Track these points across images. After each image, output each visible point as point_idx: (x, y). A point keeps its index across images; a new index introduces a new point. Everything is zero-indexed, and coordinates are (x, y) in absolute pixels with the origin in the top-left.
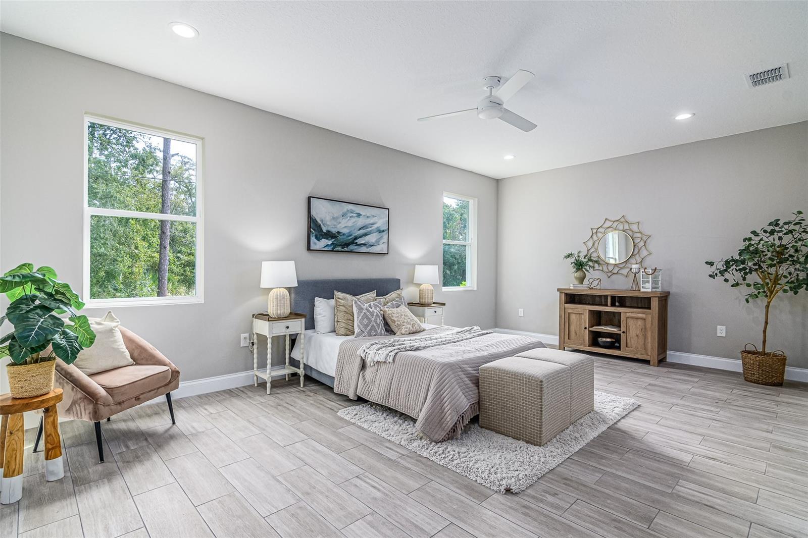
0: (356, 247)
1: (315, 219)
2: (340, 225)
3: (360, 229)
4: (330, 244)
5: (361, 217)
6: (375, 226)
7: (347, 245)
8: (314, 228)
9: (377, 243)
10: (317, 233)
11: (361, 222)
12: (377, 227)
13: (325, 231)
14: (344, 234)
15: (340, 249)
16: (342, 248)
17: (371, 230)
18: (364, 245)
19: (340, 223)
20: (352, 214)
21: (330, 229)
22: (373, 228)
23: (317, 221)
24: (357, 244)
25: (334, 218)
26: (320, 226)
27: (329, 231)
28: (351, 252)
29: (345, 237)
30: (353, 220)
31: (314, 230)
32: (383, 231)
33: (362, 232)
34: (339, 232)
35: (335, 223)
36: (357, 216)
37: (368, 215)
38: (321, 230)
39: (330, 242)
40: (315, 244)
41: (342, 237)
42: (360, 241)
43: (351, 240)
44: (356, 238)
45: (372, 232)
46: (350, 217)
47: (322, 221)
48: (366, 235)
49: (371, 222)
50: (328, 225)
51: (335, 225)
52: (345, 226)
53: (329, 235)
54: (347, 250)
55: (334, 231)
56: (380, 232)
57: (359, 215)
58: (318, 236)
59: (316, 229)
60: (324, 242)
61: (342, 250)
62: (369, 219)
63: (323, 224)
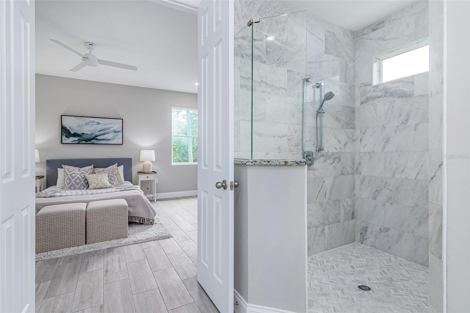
0: (97, 141)
1: (65, 127)
2: (84, 129)
3: (100, 131)
4: (77, 140)
5: (100, 124)
6: (112, 129)
7: (90, 140)
8: (65, 132)
9: (113, 138)
10: (67, 134)
11: (100, 127)
12: (113, 130)
13: (73, 133)
14: (87, 134)
15: (84, 142)
16: (86, 142)
17: (108, 132)
18: (103, 140)
19: (84, 128)
20: (93, 123)
21: (76, 132)
22: (110, 130)
23: (66, 128)
24: (97, 139)
25: (79, 126)
26: (69, 130)
27: (75, 133)
28: (93, 144)
29: (88, 136)
30: (94, 126)
31: (65, 133)
32: (119, 132)
33: (101, 132)
34: (83, 133)
35: (80, 129)
36: (97, 124)
37: (106, 123)
38: (70, 133)
39: (76, 139)
40: (65, 140)
41: (86, 136)
42: (99, 138)
43: (93, 137)
44: (96, 136)
45: (110, 132)
46: (92, 125)
47: (70, 128)
48: (104, 134)
49: (109, 127)
50: (75, 130)
51: (80, 130)
52: (88, 130)
53: (75, 135)
54: (90, 143)
55: (79, 133)
56: (115, 132)
57: (98, 124)
58: (68, 136)
59: (66, 132)
60: (72, 139)
61: (86, 143)
62: (106, 125)
63: (71, 130)
